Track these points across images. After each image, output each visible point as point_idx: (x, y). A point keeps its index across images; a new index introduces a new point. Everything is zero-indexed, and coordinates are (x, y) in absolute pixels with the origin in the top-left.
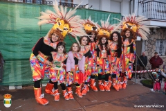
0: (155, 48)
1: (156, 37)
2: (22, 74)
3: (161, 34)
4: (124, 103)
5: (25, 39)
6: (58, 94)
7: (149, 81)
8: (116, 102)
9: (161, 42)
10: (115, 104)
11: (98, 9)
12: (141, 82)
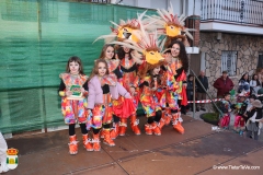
0: (220, 64)
1: (222, 47)
2: (11, 114)
3: (228, 42)
4: (180, 151)
5: (15, 56)
6: (75, 143)
7: (212, 114)
8: (168, 150)
9: (230, 56)
10: (166, 153)
11: (131, 4)
12: (202, 117)
